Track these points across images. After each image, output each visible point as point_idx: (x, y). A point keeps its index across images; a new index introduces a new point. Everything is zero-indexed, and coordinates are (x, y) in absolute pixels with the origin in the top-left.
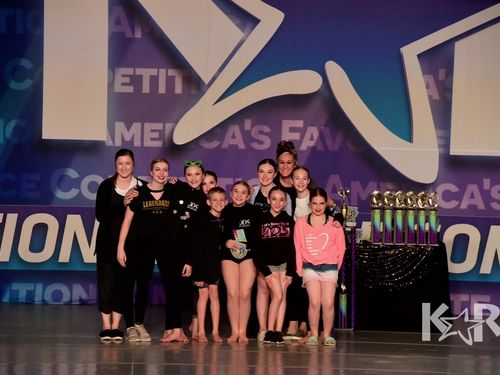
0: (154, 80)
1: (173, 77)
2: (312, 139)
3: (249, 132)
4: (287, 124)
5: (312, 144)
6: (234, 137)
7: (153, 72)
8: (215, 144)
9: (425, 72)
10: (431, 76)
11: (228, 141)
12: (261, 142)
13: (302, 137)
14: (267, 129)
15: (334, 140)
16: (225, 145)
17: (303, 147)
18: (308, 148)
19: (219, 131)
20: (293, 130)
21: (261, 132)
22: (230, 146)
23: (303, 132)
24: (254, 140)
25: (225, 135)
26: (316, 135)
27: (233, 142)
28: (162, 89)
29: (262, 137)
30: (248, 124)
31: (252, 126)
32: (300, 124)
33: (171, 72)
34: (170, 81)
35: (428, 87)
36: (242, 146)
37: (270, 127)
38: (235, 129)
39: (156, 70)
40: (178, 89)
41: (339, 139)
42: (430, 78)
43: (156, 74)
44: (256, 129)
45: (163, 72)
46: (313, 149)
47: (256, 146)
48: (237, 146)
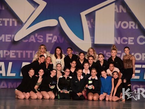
0: (8, 22)
1: (14, 21)
2: (55, 39)
3: (37, 37)
4: (48, 35)
5: (55, 41)
6: (32, 39)
7: (8, 19)
8: (27, 41)
9: (87, 20)
10: (89, 21)
11: (31, 40)
12: (40, 40)
13: (52, 39)
14: (42, 36)
15: (61, 40)
16: (30, 41)
17: (53, 42)
18: (54, 42)
19: (28, 37)
20: (49, 37)
21: (40, 37)
22: (31, 41)
23: (52, 37)
24: (38, 40)
25: (29, 38)
26: (56, 38)
27: (32, 40)
28: (11, 25)
29: (41, 39)
30: (36, 35)
31: (38, 35)
32: (51, 35)
33: (14, 20)
34: (13, 22)
35: (88, 24)
36: (35, 41)
37: (43, 36)
38: (33, 36)
39: (9, 19)
40: (16, 24)
41: (63, 39)
42: (89, 22)
43: (9, 20)
44: (39, 36)
45: (11, 19)
46: (56, 42)
47: (39, 41)
48: (33, 41)
